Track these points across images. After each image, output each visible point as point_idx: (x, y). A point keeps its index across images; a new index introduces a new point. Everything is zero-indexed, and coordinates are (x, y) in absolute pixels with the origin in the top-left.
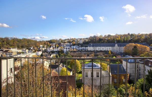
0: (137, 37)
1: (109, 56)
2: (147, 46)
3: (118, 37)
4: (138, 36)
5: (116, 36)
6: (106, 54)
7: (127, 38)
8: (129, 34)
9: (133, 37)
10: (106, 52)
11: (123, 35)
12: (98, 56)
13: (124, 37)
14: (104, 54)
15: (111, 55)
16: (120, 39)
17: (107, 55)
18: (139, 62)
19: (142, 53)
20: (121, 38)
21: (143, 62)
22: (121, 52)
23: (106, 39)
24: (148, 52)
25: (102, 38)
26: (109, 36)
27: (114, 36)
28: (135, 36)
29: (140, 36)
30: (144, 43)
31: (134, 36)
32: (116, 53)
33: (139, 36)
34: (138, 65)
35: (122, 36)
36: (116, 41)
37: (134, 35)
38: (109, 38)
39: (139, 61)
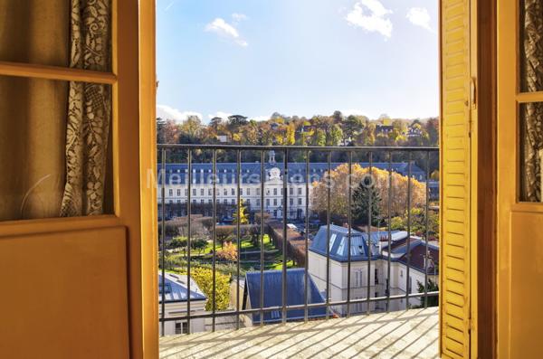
0: (376, 134)
1: (234, 232)
2: (417, 178)
3: (286, 132)
4: (378, 129)
5: (275, 127)
6: (221, 222)
7: (328, 135)
8: (337, 116)
9: (355, 133)
10: (222, 212)
11: (311, 121)
12: (177, 234)
13: (312, 133)
14: (207, 224)
15: (249, 226)
16: (293, 141)
17: (224, 227)
18: (381, 257)
19: (397, 215)
20: (298, 136)
21: (399, 256)
22: (300, 211)
23: (223, 139)
24: (419, 206)
25: (196, 133)
26: (237, 122)
27: (260, 125)
28: (367, 128)
29: (389, 128)
30: (405, 165)
31: (361, 126)
32: (272, 215)
33: (384, 128)
34: (379, 272)
35: (306, 128)
36: (272, 154)
37: (365, 125)
38: (237, 137)
39: (385, 249)
